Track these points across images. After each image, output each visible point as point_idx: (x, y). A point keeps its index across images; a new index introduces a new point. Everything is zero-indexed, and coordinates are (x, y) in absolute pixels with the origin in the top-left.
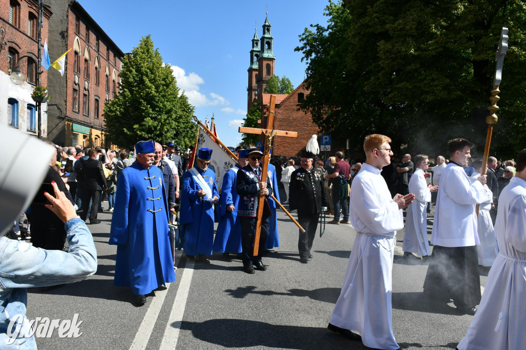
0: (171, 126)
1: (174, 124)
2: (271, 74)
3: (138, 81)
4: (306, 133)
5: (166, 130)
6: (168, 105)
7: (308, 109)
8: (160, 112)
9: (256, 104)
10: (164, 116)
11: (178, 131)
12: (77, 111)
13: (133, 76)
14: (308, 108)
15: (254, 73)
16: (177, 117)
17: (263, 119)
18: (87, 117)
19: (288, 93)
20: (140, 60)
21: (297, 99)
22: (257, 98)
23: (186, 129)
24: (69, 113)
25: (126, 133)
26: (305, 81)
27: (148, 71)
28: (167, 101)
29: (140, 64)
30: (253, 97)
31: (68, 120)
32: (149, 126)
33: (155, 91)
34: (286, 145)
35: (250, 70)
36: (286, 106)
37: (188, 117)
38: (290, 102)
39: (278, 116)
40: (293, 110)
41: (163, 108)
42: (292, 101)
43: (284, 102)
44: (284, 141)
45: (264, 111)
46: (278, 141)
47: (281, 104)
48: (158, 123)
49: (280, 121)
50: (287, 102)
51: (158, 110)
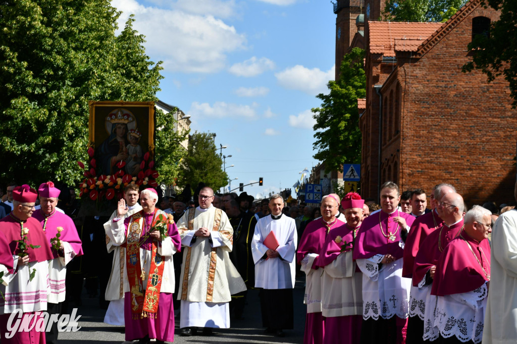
4: (498, 137)
5: (71, 131)
6: (80, 60)
8: (57, 80)
9: (358, 50)
10: (68, 92)
14: (499, 62)
17: (371, 98)
21: (468, 36)
22: (362, 33)
28: (76, 49)
30: (353, 30)
32: (24, 120)
33: (42, 22)
34: (436, 173)
36: (439, 59)
37: (140, 92)
38: (447, 46)
39: (414, 85)
40: (459, 69)
41: (63, 70)
42: (453, 42)
43: (431, 45)
44: (431, 162)
45: (372, 74)
46: (414, 163)
47: (420, 52)
48: (50, 111)
49: (420, 101)
50: (440, 46)
51: (52, 73)
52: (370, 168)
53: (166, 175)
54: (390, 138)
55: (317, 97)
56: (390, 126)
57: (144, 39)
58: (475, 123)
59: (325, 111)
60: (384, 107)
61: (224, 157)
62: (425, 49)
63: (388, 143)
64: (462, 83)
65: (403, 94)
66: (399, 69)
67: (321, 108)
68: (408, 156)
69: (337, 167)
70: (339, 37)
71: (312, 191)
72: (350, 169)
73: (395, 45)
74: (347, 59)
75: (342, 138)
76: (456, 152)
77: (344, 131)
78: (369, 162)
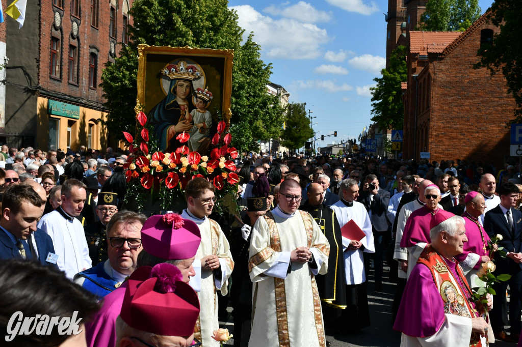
3: (163, 21)
4: (497, 111)
9: (402, 47)
11: (238, 112)
12: (58, 76)
13: (154, 14)
17: (410, 83)
18: (75, 88)
19: (465, 27)
21: (478, 42)
22: (405, 35)
23: (252, 108)
24: (44, 82)
26: (493, 7)
30: (398, 32)
31: (43, 95)
34: (454, 135)
36: (457, 58)
37: (256, 84)
38: (463, 49)
39: (440, 76)
40: (471, 64)
42: (468, 47)
43: (452, 48)
44: (450, 127)
45: (411, 67)
46: (439, 128)
47: (444, 53)
49: (444, 86)
50: (458, 49)
52: (409, 130)
53: (274, 134)
54: (423, 111)
55: (374, 80)
56: (423, 102)
57: (260, 48)
58: (481, 101)
59: (379, 89)
60: (419, 89)
61: (312, 118)
62: (448, 51)
63: (421, 114)
64: (473, 74)
65: (432, 82)
66: (430, 64)
67: (376, 87)
68: (435, 124)
69: (386, 126)
70: (389, 37)
71: (370, 144)
72: (396, 134)
73: (427, 48)
74: (394, 53)
75: (390, 107)
76: (468, 120)
77: (392, 103)
78: (409, 126)
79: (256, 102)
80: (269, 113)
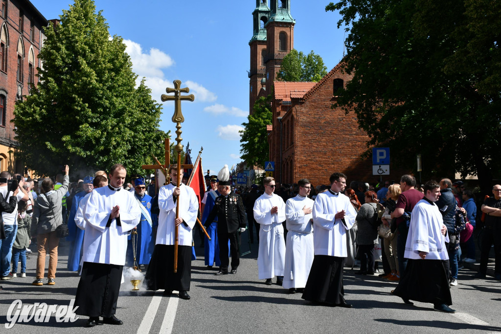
0: (123, 137)
1: (129, 133)
2: (289, 48)
3: (70, 64)
4: (348, 146)
5: (114, 143)
6: (119, 103)
7: (350, 106)
8: (106, 113)
9: (263, 98)
10: (111, 121)
11: (135, 145)
13: (61, 57)
14: (351, 103)
15: (260, 48)
16: (133, 121)
17: (275, 125)
19: (317, 79)
20: (74, 31)
21: (331, 89)
22: (264, 89)
23: (148, 141)
25: (50, 150)
26: (346, 59)
27: (87, 47)
28: (117, 96)
29: (73, 37)
30: (259, 87)
32: (87, 137)
33: (96, 80)
34: (314, 166)
35: (254, 44)
36: (315, 102)
37: (151, 121)
38: (320, 95)
39: (301, 117)
40: (326, 108)
41: (110, 108)
42: (323, 93)
43: (311, 94)
44: (311, 160)
45: (275, 111)
46: (302, 160)
47: (305, 98)
48: (102, 132)
49: (305, 126)
50: (315, 95)
51: (102, 110)
54: (288, 147)
55: (242, 124)
56: (288, 140)
58: (335, 138)
59: (247, 132)
60: (283, 129)
62: (308, 97)
63: (286, 150)
64: (328, 116)
65: (295, 122)
66: (292, 108)
67: (244, 130)
68: (299, 157)
69: (253, 163)
70: (251, 91)
71: (241, 177)
72: (268, 164)
73: (291, 95)
74: (257, 103)
75: (256, 147)
76: (325, 154)
77: (257, 143)
78: (275, 160)
79: (151, 136)
80: (160, 147)
